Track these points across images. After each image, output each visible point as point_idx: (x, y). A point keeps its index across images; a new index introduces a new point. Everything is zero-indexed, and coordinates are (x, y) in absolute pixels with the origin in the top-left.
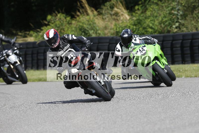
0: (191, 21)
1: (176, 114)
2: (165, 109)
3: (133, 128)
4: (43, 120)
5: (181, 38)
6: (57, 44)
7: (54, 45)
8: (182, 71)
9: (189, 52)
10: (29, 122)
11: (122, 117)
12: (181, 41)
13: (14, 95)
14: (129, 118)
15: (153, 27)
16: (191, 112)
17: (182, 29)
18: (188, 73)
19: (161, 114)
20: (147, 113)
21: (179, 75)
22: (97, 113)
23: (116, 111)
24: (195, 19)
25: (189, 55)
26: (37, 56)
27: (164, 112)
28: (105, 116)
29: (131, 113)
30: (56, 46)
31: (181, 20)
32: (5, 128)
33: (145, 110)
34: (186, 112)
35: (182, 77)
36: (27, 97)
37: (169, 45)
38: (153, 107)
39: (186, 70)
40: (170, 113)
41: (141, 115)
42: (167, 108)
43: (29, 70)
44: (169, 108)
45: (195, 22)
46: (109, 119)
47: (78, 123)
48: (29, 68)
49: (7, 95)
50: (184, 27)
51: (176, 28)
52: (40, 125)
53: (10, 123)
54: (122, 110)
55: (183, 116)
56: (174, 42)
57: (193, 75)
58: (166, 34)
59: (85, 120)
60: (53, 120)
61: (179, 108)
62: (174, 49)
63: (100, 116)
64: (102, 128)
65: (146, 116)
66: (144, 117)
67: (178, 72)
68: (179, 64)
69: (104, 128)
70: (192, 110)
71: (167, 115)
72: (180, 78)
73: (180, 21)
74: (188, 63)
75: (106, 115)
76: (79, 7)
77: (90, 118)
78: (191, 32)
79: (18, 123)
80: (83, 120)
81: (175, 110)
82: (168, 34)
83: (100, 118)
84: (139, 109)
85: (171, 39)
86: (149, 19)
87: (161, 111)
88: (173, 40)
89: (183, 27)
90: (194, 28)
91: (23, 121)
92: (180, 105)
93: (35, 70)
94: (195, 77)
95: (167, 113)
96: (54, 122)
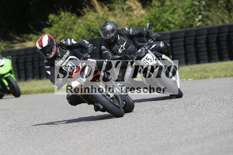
0: (216, 12)
1: (205, 121)
2: (192, 116)
3: (155, 140)
4: (50, 138)
5: (206, 32)
6: (53, 53)
7: (49, 55)
8: (210, 70)
9: (215, 48)
10: (34, 141)
11: (142, 129)
12: (205, 36)
13: (14, 111)
14: (150, 130)
15: (173, 21)
16: (223, 117)
17: (206, 23)
18: (216, 72)
19: (187, 122)
20: (171, 122)
21: (207, 76)
22: (114, 126)
23: (134, 122)
24: (220, 10)
25: (216, 52)
26: (39, 63)
27: (191, 120)
28: (122, 128)
29: (152, 123)
30: (52, 55)
31: (204, 11)
32: (5, 150)
33: (169, 119)
34: (217, 118)
35: (209, 78)
36: (30, 112)
37: (192, 42)
38: (178, 115)
39: (213, 70)
40: (198, 121)
41: (164, 125)
42: (194, 116)
43: (29, 80)
44: (197, 115)
45: (221, 13)
46: (128, 132)
47: (91, 139)
48: (30, 78)
49: (6, 111)
50: (209, 20)
51: (200, 21)
52: (47, 144)
53: (11, 144)
54: (142, 120)
55: (214, 124)
56: (198, 38)
57: (221, 74)
58: (188, 29)
59: (99, 135)
60: (62, 137)
61: (208, 114)
62: (198, 46)
63: (117, 128)
64: (120, 143)
65: (171, 126)
66: (168, 127)
67: (205, 72)
68: (205, 62)
69: (122, 142)
70: (224, 116)
71: (195, 123)
72: (207, 79)
73: (203, 13)
74: (216, 61)
75: (124, 127)
76: (85, 3)
77: (105, 131)
78: (216, 25)
79: (20, 143)
80: (97, 135)
81: (203, 117)
82: (191, 29)
83: (116, 132)
84: (162, 118)
85: (194, 34)
86: (167, 12)
87: (187, 119)
88: (196, 36)
89: (207, 20)
90: (220, 20)
91: (27, 140)
92: (209, 111)
93: (37, 80)
94: (225, 77)
95: (195, 120)
96: (63, 140)
